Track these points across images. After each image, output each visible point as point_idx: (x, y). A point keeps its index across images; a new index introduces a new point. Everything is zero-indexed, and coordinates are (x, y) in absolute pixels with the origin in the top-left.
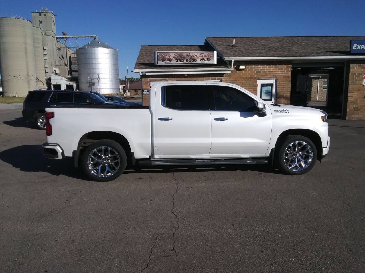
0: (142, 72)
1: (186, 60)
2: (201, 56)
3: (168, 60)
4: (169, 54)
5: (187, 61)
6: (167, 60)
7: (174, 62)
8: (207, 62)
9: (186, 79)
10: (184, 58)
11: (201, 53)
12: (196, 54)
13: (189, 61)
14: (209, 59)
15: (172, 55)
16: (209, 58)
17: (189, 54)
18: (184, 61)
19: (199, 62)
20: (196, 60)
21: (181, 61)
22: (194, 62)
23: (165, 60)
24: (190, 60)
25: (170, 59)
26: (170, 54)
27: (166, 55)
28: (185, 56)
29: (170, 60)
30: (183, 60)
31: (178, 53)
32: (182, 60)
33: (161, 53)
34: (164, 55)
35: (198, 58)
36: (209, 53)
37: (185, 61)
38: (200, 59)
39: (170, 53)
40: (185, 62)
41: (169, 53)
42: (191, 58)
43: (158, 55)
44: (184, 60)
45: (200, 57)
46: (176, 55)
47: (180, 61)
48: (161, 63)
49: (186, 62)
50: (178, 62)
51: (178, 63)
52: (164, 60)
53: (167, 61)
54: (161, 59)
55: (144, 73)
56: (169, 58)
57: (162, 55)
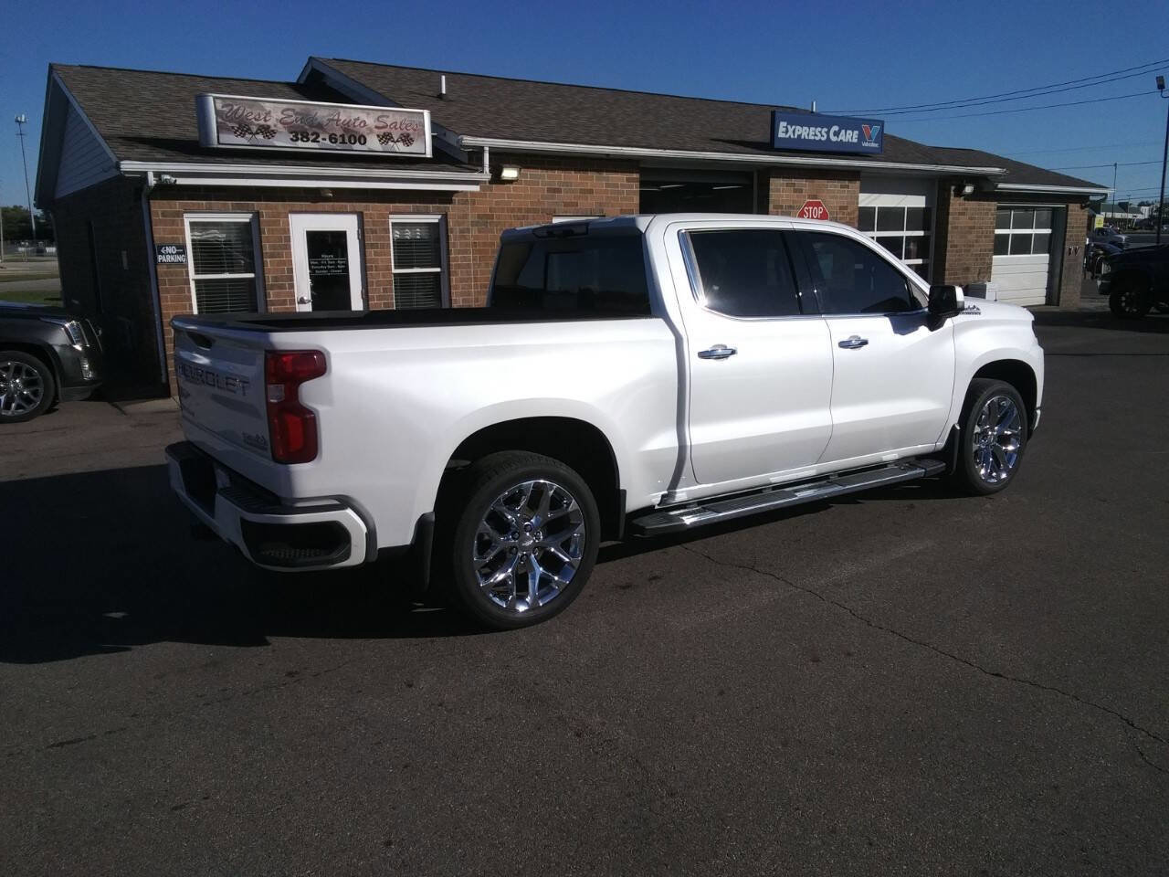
0: (158, 175)
1: (327, 137)
2: (381, 124)
3: (259, 129)
4: (263, 109)
5: (333, 138)
6: (254, 129)
7: (282, 142)
8: (401, 148)
9: (327, 205)
10: (320, 126)
11: (380, 114)
12: (363, 116)
13: (340, 140)
14: (407, 139)
15: (272, 114)
16: (408, 135)
17: (339, 114)
18: (320, 139)
19: (374, 145)
20: (362, 139)
21: (312, 138)
22: (357, 146)
23: (249, 129)
24: (342, 136)
25: (269, 127)
26: (268, 109)
27: (249, 110)
28: (325, 121)
29: (267, 131)
30: (318, 136)
31: (298, 109)
32: (312, 135)
33: (228, 102)
34: (240, 112)
35: (371, 131)
36: (406, 116)
37: (324, 139)
38: (378, 136)
39: (267, 104)
40: (323, 144)
41: (262, 104)
42: (346, 130)
43: (219, 106)
44: (321, 136)
45: (376, 127)
46: (290, 113)
47: (305, 137)
48: (232, 140)
49: (328, 142)
50: (297, 140)
51: (300, 144)
52: (243, 128)
53: (257, 136)
54: (230, 125)
55: (167, 177)
56: (262, 122)
57: (235, 107)
